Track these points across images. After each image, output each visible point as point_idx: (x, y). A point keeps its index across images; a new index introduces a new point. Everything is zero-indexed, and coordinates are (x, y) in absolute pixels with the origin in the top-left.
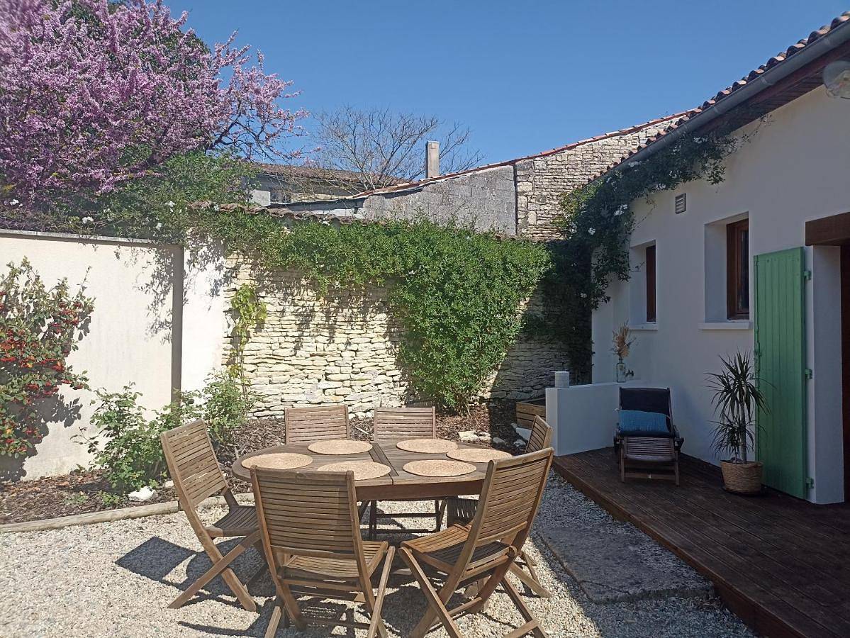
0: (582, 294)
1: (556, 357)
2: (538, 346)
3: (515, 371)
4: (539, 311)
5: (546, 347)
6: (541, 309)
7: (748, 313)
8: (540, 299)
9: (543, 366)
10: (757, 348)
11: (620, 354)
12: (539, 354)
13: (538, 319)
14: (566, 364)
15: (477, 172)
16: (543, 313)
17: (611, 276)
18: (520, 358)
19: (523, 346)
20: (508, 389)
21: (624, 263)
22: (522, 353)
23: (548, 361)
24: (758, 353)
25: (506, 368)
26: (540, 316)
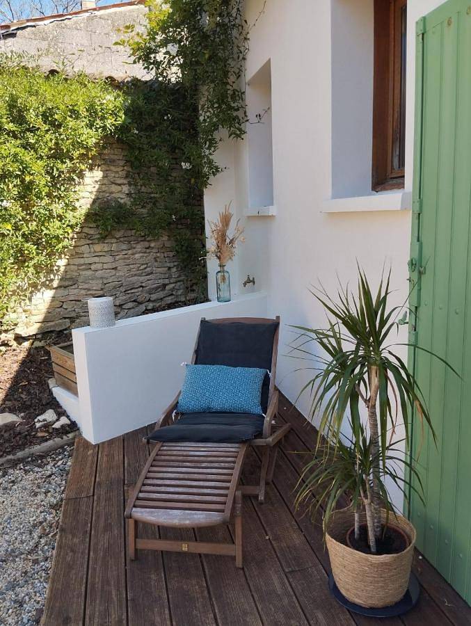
0: (183, 164)
1: (156, 261)
2: (124, 247)
3: (86, 286)
4: (121, 193)
5: (139, 247)
6: (126, 189)
7: (404, 176)
8: (123, 174)
9: (135, 275)
10: (416, 256)
11: (219, 258)
12: (128, 259)
13: (120, 206)
14: (174, 270)
15: (97, 13)
16: (129, 195)
17: (222, 133)
18: (93, 267)
19: (98, 248)
20: (73, 315)
21: (238, 110)
22: (96, 259)
23: (142, 267)
24: (417, 266)
25: (67, 283)
26: (124, 200)
